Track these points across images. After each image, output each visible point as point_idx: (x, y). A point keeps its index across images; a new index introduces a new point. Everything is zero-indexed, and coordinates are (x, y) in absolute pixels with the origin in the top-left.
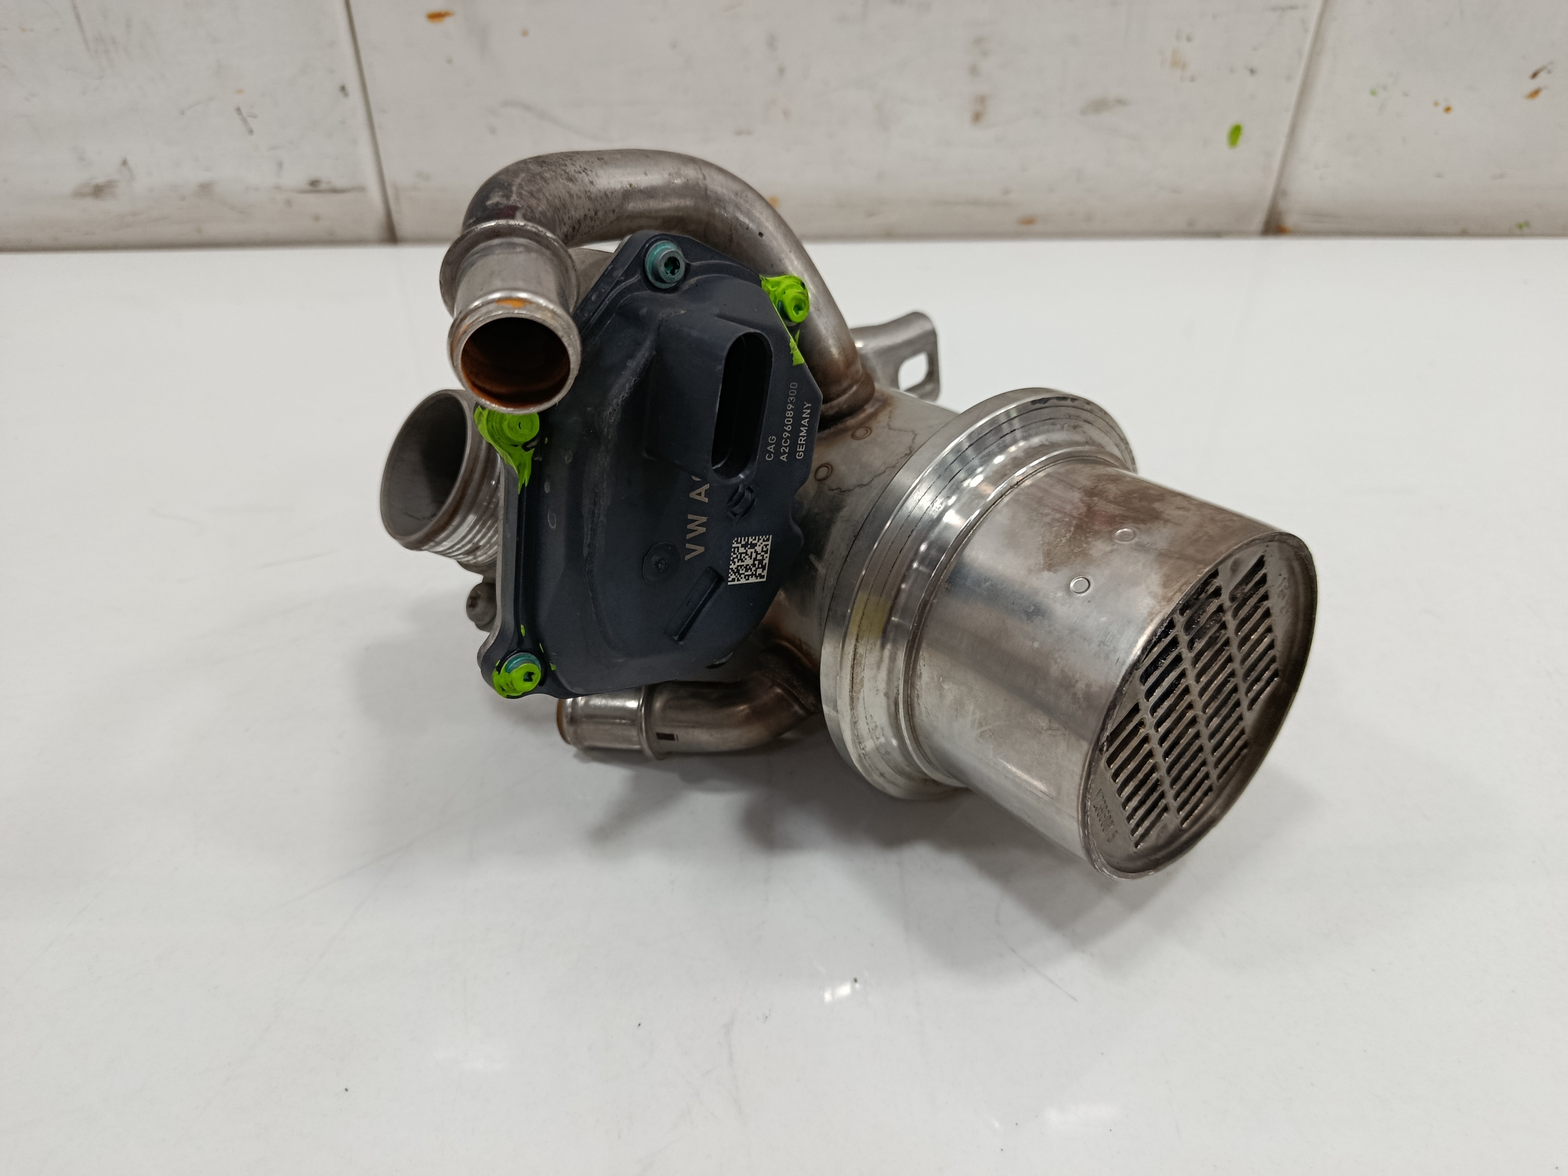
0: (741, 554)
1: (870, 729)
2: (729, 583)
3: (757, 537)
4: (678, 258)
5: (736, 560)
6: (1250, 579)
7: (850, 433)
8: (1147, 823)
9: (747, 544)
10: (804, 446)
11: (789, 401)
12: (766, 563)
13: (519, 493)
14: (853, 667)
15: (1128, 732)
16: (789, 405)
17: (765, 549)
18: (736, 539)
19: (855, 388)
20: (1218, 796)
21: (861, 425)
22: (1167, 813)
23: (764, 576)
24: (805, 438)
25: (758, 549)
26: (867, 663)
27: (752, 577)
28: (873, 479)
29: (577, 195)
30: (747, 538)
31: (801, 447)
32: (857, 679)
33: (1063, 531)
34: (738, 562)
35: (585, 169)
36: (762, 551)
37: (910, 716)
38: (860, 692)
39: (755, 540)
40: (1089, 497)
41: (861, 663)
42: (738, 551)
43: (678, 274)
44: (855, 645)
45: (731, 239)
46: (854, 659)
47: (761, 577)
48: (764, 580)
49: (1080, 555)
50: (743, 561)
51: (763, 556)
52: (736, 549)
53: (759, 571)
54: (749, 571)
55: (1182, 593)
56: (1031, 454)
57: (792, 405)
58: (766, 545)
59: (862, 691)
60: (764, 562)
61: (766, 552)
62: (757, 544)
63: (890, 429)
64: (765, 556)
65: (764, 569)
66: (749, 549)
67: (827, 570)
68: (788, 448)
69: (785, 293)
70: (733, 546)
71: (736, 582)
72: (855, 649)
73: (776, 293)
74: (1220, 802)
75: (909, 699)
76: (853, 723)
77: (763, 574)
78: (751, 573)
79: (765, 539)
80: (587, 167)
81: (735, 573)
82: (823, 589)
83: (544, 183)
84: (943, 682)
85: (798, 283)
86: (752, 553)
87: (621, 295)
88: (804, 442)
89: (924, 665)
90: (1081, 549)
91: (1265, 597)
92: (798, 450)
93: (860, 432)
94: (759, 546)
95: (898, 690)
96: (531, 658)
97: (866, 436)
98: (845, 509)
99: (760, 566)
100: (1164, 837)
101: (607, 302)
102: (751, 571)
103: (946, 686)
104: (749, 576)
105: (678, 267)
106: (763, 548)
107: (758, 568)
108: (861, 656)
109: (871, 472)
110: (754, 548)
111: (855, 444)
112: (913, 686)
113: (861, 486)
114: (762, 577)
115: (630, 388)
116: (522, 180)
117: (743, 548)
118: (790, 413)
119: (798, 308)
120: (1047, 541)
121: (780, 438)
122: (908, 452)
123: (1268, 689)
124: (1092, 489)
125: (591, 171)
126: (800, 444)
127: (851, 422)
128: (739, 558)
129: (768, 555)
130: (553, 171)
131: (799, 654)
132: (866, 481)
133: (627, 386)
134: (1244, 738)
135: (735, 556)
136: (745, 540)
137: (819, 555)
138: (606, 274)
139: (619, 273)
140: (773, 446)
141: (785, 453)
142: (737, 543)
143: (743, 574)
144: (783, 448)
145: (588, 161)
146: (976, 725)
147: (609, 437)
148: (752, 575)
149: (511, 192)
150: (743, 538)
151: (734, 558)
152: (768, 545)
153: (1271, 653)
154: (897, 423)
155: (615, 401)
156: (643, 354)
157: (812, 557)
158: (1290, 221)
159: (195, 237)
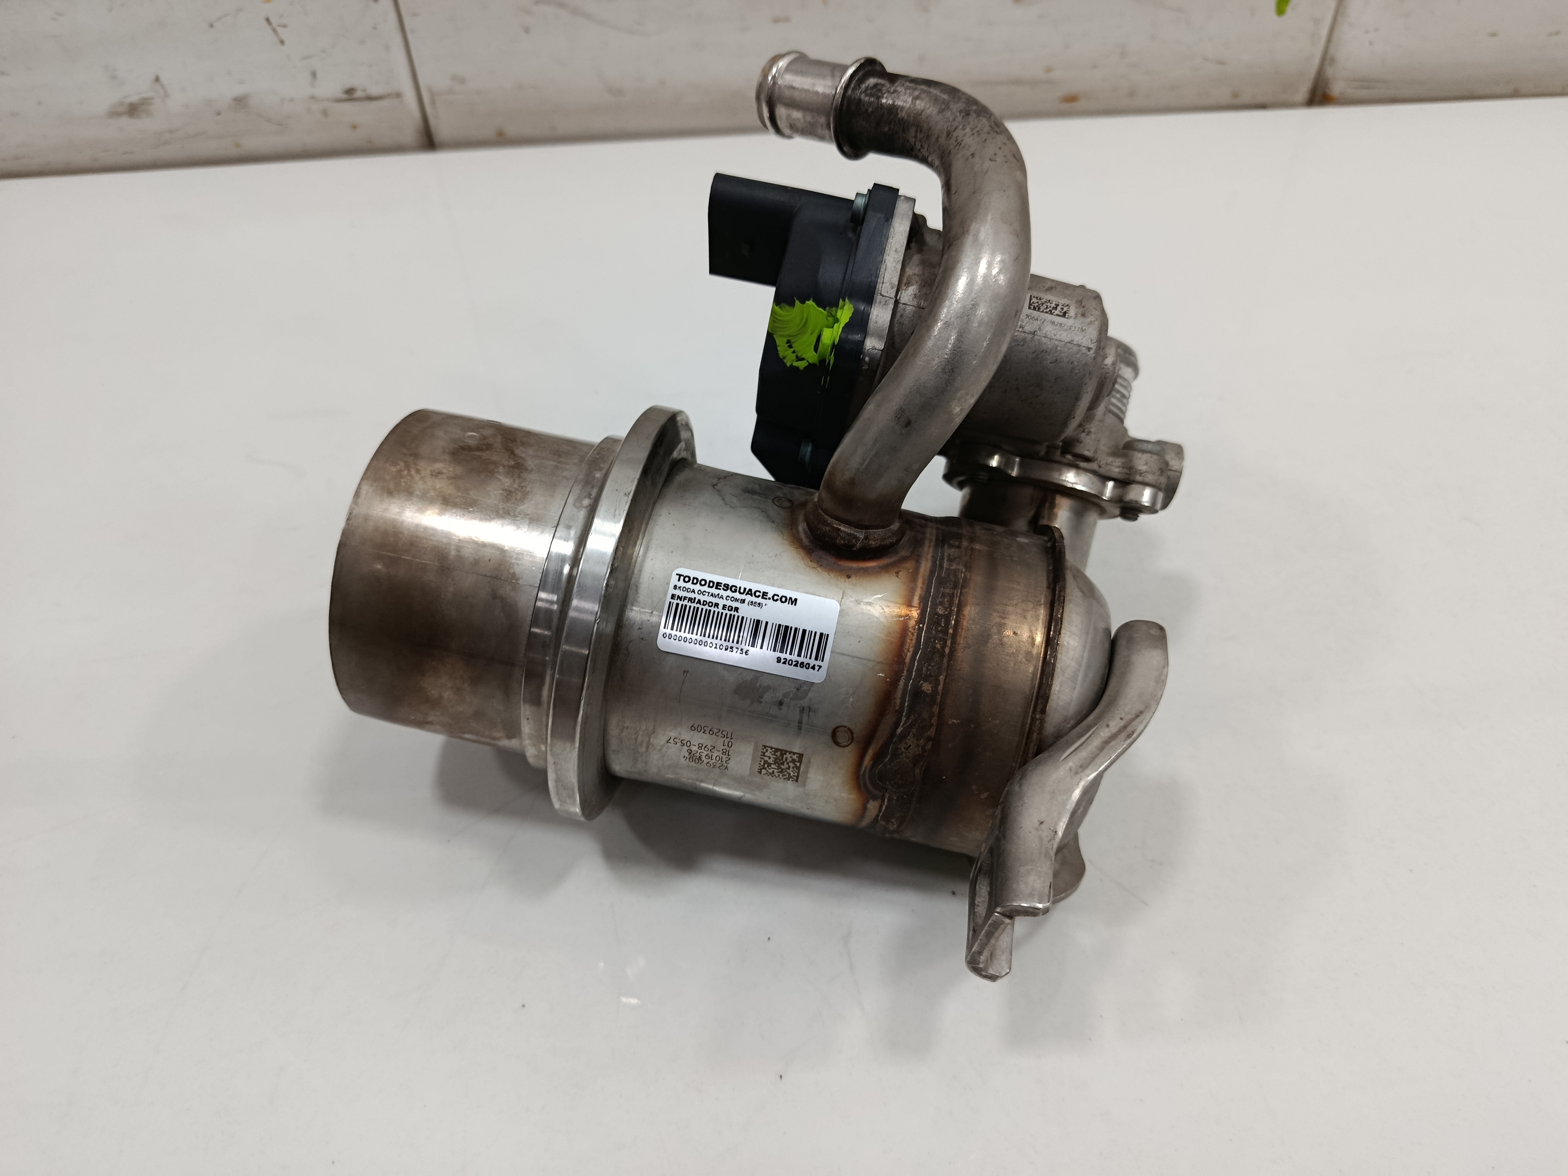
158: (1337, 89)
159: (234, 152)
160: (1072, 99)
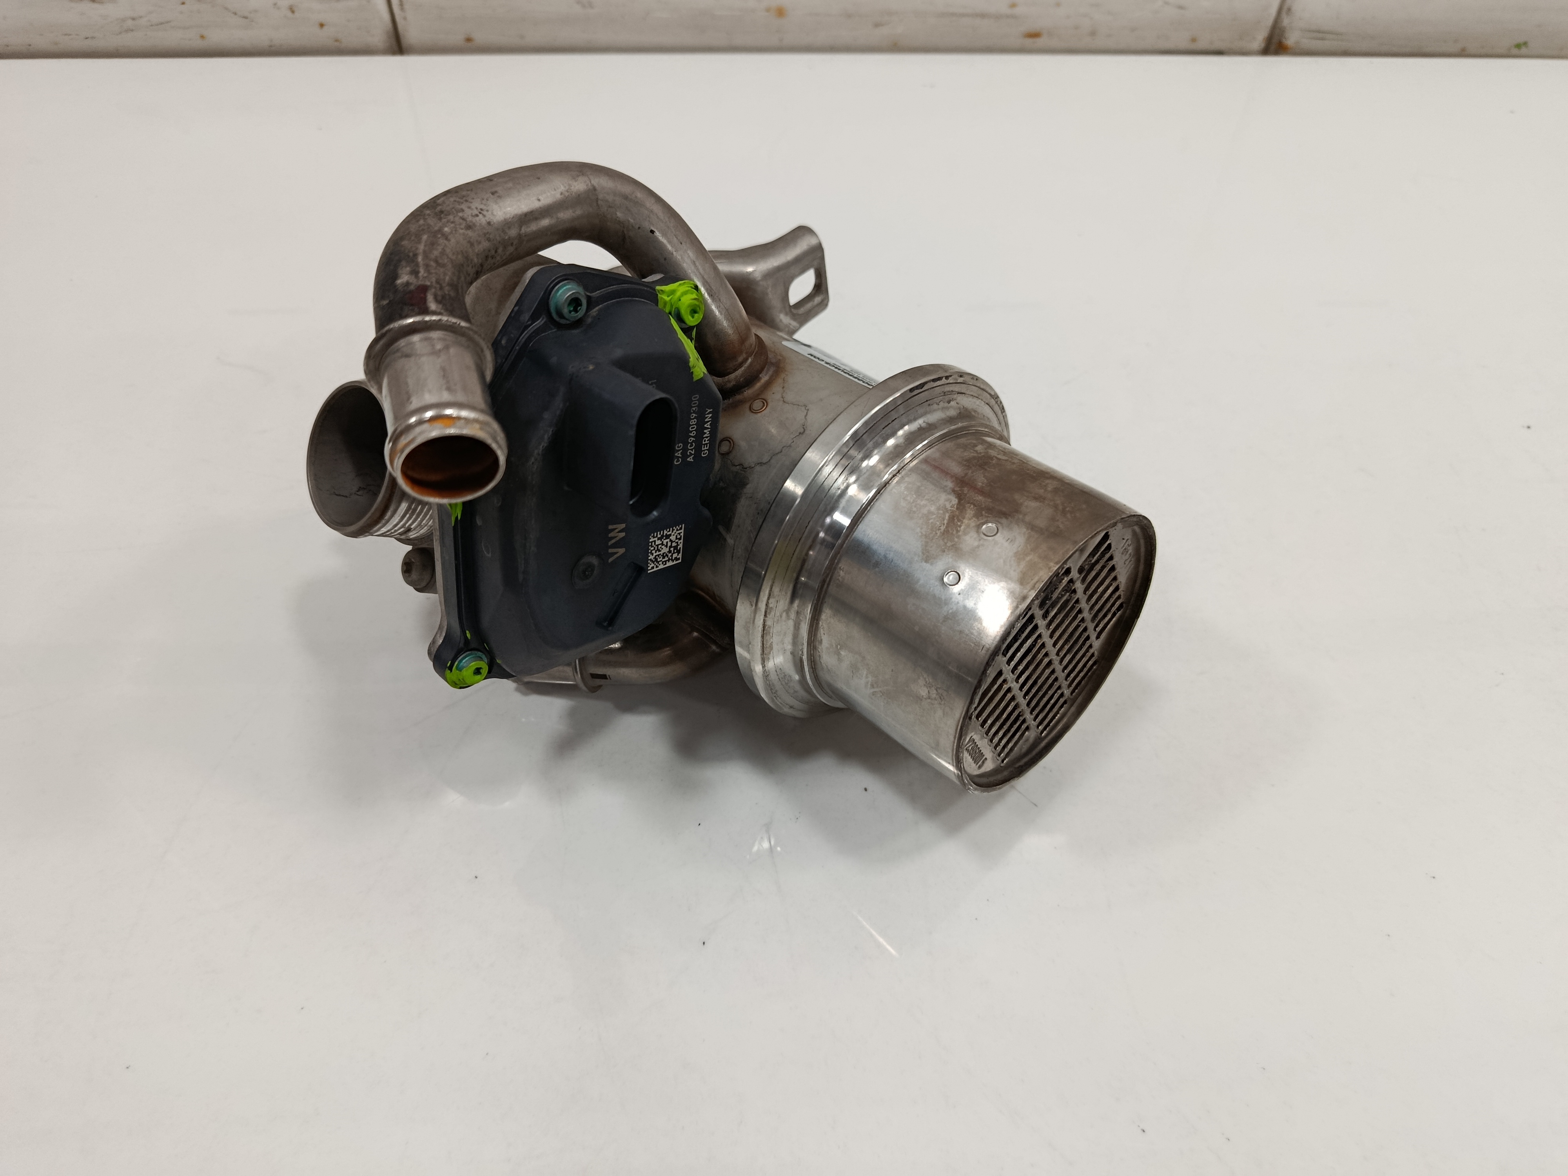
0: (658, 545)
1: (780, 679)
2: (649, 572)
3: (671, 529)
4: (580, 297)
5: (654, 552)
6: (1096, 552)
7: (747, 405)
8: (1010, 745)
9: (663, 536)
10: (708, 445)
11: (692, 412)
12: (680, 548)
13: (453, 525)
14: (763, 637)
15: (993, 691)
16: (693, 414)
17: (679, 537)
18: (652, 535)
19: (750, 360)
20: (1072, 705)
21: (757, 397)
22: (1028, 731)
23: (679, 558)
24: (709, 438)
25: (673, 538)
26: (774, 631)
27: (669, 562)
28: (771, 458)
29: (477, 241)
30: (662, 532)
31: (706, 446)
32: (767, 644)
33: (938, 523)
34: (656, 552)
35: (481, 210)
36: (676, 539)
37: (814, 669)
38: (770, 653)
39: (669, 531)
40: (959, 487)
41: (770, 633)
42: (655, 544)
43: (580, 311)
44: (764, 620)
45: (624, 238)
46: (764, 631)
47: (677, 559)
48: (680, 561)
49: (952, 549)
50: (660, 551)
51: (677, 542)
52: (653, 543)
53: (675, 555)
54: (666, 557)
55: (1036, 591)
56: (911, 440)
57: (695, 414)
58: (679, 534)
59: (771, 652)
60: (679, 547)
61: (680, 539)
62: (671, 534)
63: (784, 402)
64: (679, 542)
65: (678, 552)
66: (664, 540)
67: (735, 542)
68: (694, 450)
69: (680, 300)
70: (651, 541)
71: (655, 569)
72: (764, 622)
73: (673, 301)
74: (1073, 709)
75: (812, 657)
76: (765, 677)
77: (678, 557)
78: (667, 559)
79: (679, 529)
80: (482, 207)
81: (653, 562)
82: (732, 557)
83: (445, 241)
84: (840, 649)
85: (692, 288)
86: (667, 542)
87: (530, 339)
88: (708, 442)
89: (824, 634)
90: (953, 543)
91: (1111, 558)
92: (703, 449)
93: (757, 404)
94: (674, 535)
95: (802, 652)
96: (477, 655)
97: (763, 409)
98: (748, 486)
99: (675, 551)
100: (1025, 748)
101: (517, 348)
102: (668, 557)
103: (843, 653)
104: (666, 561)
105: (581, 305)
106: (677, 536)
107: (674, 553)
108: (770, 627)
109: (769, 451)
110: (669, 538)
111: (753, 417)
112: (815, 648)
113: (761, 464)
114: (679, 559)
115: (549, 438)
116: (425, 246)
117: (659, 541)
118: (693, 421)
119: (694, 312)
120: (924, 533)
121: (686, 443)
122: (802, 430)
123: (1114, 619)
124: (963, 477)
125: (487, 211)
126: (705, 444)
127: (748, 392)
128: (656, 549)
129: (682, 541)
130: (453, 222)
131: (714, 603)
132: (765, 460)
133: (546, 437)
134: (1093, 659)
135: (653, 548)
136: (660, 534)
137: (728, 528)
138: (513, 315)
139: (526, 317)
140: (680, 452)
141: (691, 454)
142: (653, 538)
143: (661, 561)
144: (690, 451)
145: (483, 199)
146: (869, 686)
147: (534, 482)
148: (669, 560)
149: (417, 265)
150: (659, 533)
151: (651, 551)
152: (681, 533)
153: (1117, 594)
154: (790, 397)
155: (536, 452)
156: (558, 404)
157: (721, 529)
158: (1291, 40)
159: (198, 44)
160: (1035, 35)
